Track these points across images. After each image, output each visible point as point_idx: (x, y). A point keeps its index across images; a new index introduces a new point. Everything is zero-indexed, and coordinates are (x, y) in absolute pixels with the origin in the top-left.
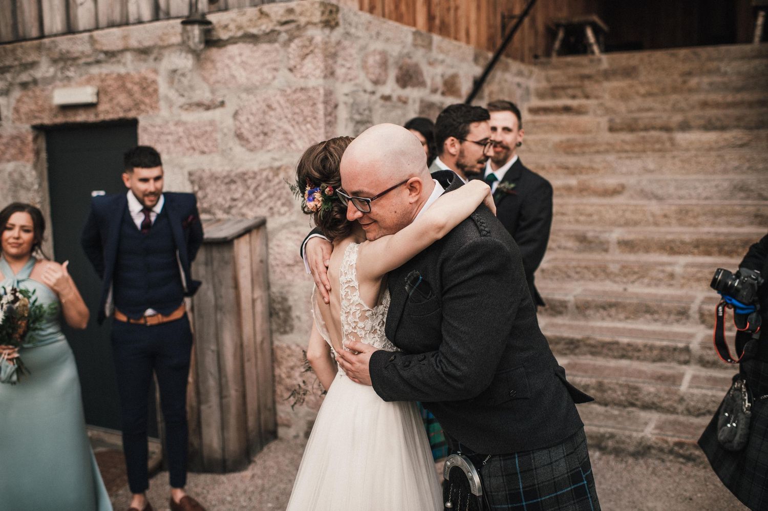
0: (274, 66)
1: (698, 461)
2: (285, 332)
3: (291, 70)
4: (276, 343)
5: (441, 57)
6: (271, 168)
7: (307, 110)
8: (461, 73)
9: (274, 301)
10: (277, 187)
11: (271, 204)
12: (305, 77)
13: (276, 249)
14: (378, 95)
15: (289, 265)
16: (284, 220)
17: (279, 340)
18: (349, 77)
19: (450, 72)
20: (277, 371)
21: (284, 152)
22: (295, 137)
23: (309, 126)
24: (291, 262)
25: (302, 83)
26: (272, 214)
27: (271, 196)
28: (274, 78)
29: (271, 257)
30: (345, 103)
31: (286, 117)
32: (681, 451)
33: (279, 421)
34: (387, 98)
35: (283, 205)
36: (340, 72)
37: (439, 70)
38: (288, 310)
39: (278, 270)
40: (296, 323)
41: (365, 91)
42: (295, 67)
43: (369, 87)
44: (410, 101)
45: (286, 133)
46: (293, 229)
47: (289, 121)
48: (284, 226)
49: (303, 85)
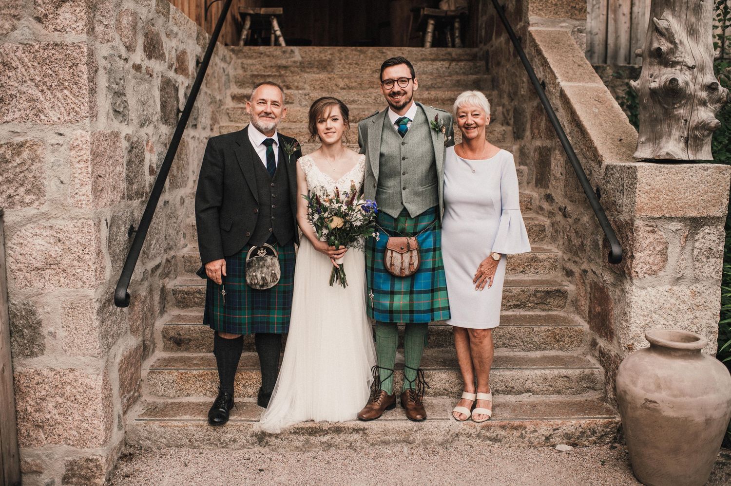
0: (13, 12)
1: (504, 441)
2: (32, 354)
3: (39, 20)
4: (19, 369)
5: (175, 29)
6: (10, 145)
7: (64, 73)
8: (188, 51)
9: (15, 316)
10: (18, 170)
11: (11, 191)
12: (63, 30)
13: (18, 249)
14: (130, 63)
15: (37, 269)
16: (31, 211)
17: (22, 365)
18: (107, 37)
19: (182, 47)
20: (21, 405)
21: (29, 124)
22: (47, 105)
23: (66, 92)
24: (39, 265)
25: (56, 37)
26: (12, 205)
27: (9, 181)
28: (14, 28)
29: (10, 259)
30: (105, 68)
31: (32, 80)
32: (488, 434)
33: (24, 467)
34: (137, 68)
35: (28, 192)
36: (99, 29)
37: (174, 43)
38: (35, 326)
39: (20, 275)
40: (48, 341)
41: (120, 57)
42: (46, 16)
43: (123, 52)
44: (155, 75)
45: (31, 100)
46: (43, 223)
47: (37, 86)
48: (30, 220)
49: (58, 41)
